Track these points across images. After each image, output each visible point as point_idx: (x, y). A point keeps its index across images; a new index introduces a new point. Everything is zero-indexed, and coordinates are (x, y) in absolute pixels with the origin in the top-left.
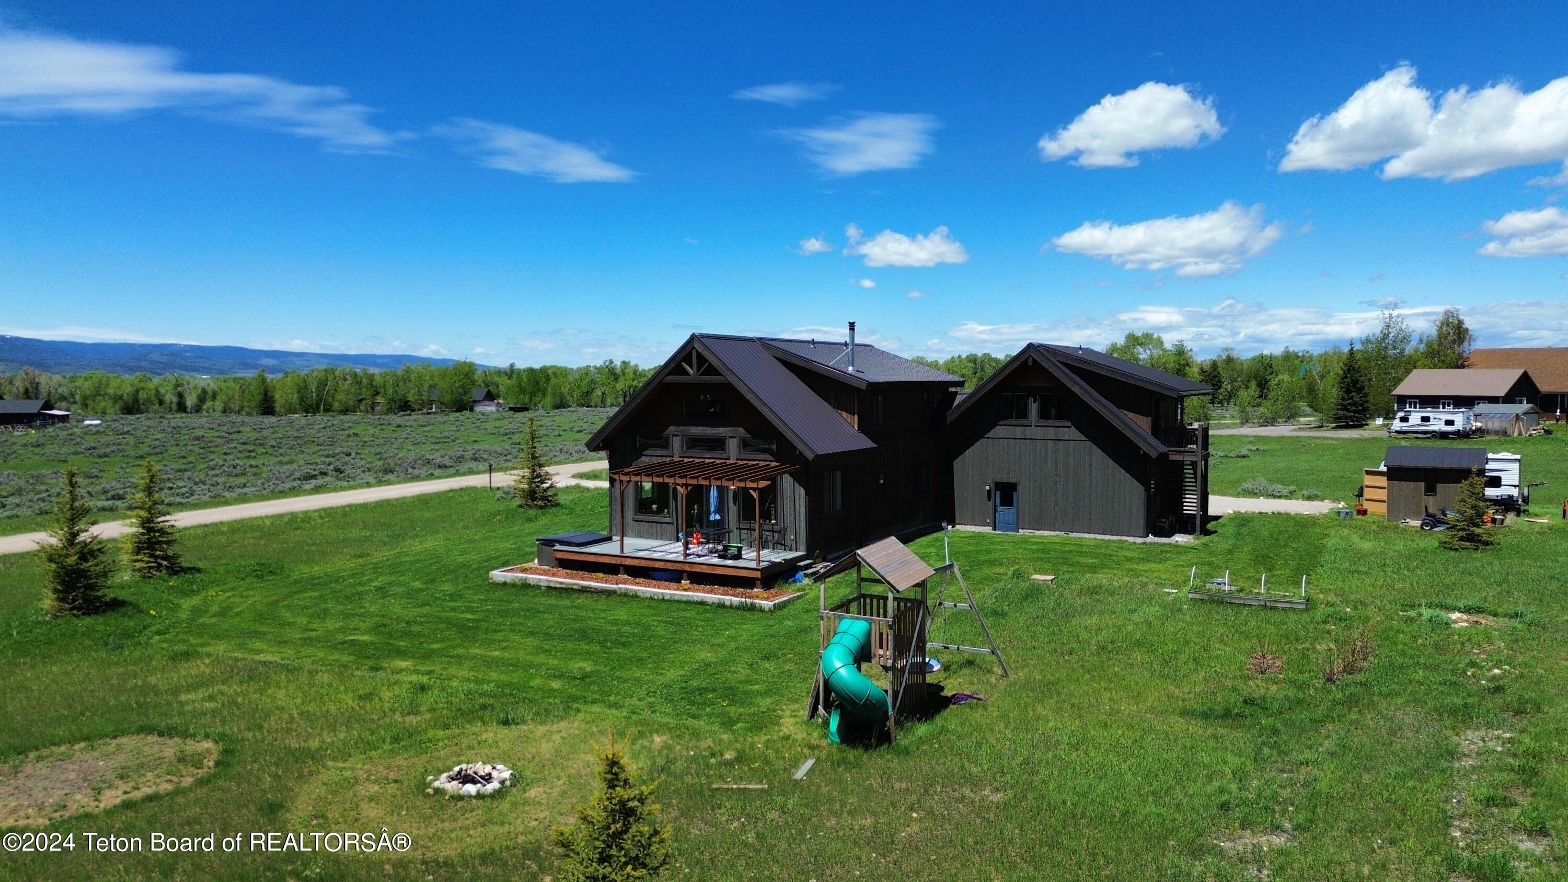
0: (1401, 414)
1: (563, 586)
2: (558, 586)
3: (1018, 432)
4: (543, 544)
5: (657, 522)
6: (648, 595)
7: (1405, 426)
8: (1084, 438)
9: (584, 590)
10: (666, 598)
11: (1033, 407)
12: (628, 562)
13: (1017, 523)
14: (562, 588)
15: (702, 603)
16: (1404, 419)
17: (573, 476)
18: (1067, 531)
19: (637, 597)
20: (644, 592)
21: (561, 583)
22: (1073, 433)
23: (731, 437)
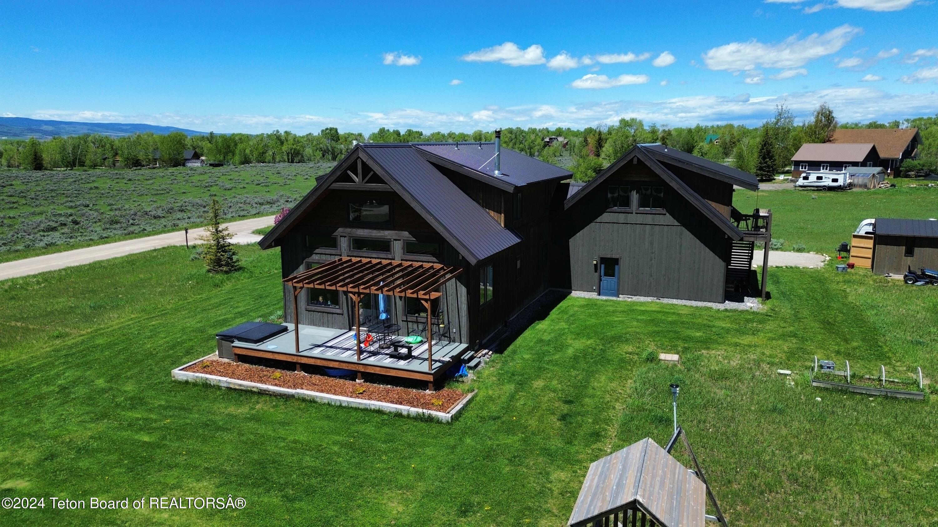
0: (804, 175)
1: (242, 388)
2: (237, 387)
3: (621, 218)
4: (222, 339)
5: (328, 313)
6: (326, 401)
7: (806, 182)
8: (676, 223)
9: (262, 393)
10: (343, 405)
11: (635, 197)
12: (304, 361)
13: (618, 290)
14: (241, 390)
15: (379, 412)
16: (806, 178)
17: (253, 233)
18: (659, 297)
19: (315, 402)
20: (322, 398)
21: (240, 385)
22: (668, 219)
23: (396, 240)
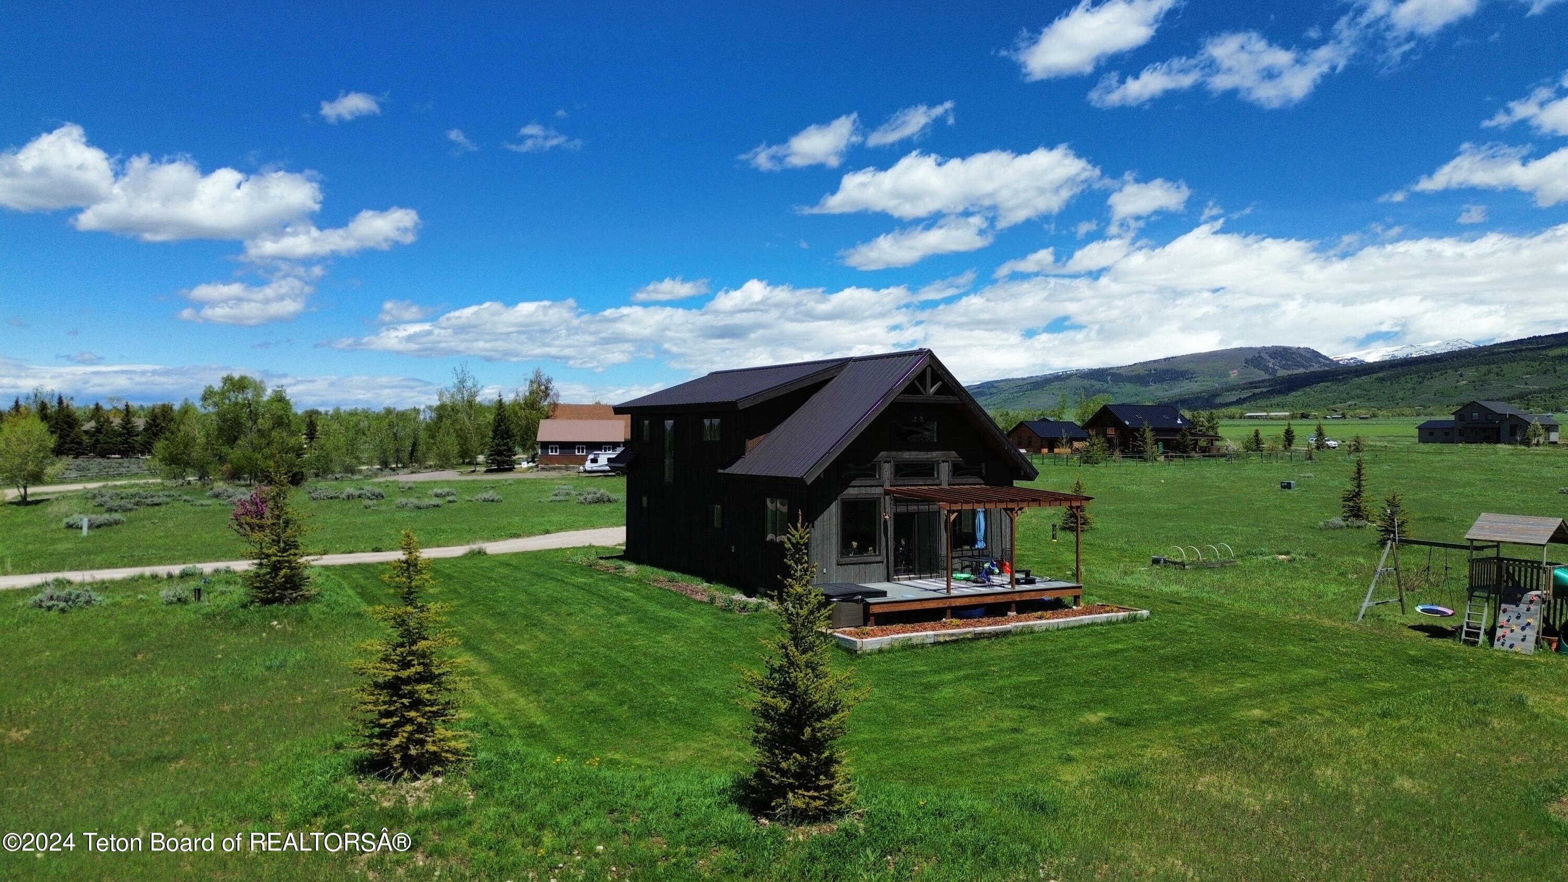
12: (958, 603)
23: (943, 462)
